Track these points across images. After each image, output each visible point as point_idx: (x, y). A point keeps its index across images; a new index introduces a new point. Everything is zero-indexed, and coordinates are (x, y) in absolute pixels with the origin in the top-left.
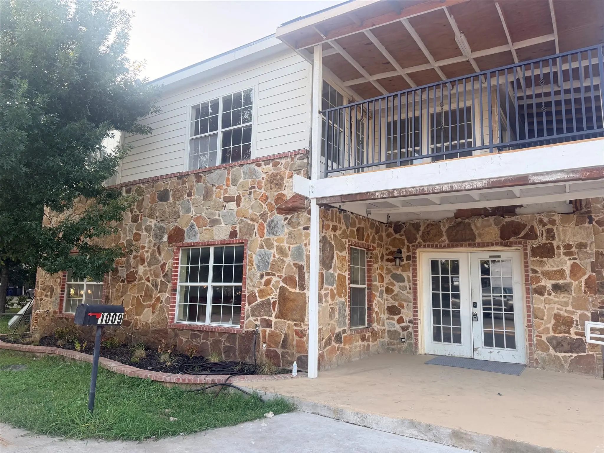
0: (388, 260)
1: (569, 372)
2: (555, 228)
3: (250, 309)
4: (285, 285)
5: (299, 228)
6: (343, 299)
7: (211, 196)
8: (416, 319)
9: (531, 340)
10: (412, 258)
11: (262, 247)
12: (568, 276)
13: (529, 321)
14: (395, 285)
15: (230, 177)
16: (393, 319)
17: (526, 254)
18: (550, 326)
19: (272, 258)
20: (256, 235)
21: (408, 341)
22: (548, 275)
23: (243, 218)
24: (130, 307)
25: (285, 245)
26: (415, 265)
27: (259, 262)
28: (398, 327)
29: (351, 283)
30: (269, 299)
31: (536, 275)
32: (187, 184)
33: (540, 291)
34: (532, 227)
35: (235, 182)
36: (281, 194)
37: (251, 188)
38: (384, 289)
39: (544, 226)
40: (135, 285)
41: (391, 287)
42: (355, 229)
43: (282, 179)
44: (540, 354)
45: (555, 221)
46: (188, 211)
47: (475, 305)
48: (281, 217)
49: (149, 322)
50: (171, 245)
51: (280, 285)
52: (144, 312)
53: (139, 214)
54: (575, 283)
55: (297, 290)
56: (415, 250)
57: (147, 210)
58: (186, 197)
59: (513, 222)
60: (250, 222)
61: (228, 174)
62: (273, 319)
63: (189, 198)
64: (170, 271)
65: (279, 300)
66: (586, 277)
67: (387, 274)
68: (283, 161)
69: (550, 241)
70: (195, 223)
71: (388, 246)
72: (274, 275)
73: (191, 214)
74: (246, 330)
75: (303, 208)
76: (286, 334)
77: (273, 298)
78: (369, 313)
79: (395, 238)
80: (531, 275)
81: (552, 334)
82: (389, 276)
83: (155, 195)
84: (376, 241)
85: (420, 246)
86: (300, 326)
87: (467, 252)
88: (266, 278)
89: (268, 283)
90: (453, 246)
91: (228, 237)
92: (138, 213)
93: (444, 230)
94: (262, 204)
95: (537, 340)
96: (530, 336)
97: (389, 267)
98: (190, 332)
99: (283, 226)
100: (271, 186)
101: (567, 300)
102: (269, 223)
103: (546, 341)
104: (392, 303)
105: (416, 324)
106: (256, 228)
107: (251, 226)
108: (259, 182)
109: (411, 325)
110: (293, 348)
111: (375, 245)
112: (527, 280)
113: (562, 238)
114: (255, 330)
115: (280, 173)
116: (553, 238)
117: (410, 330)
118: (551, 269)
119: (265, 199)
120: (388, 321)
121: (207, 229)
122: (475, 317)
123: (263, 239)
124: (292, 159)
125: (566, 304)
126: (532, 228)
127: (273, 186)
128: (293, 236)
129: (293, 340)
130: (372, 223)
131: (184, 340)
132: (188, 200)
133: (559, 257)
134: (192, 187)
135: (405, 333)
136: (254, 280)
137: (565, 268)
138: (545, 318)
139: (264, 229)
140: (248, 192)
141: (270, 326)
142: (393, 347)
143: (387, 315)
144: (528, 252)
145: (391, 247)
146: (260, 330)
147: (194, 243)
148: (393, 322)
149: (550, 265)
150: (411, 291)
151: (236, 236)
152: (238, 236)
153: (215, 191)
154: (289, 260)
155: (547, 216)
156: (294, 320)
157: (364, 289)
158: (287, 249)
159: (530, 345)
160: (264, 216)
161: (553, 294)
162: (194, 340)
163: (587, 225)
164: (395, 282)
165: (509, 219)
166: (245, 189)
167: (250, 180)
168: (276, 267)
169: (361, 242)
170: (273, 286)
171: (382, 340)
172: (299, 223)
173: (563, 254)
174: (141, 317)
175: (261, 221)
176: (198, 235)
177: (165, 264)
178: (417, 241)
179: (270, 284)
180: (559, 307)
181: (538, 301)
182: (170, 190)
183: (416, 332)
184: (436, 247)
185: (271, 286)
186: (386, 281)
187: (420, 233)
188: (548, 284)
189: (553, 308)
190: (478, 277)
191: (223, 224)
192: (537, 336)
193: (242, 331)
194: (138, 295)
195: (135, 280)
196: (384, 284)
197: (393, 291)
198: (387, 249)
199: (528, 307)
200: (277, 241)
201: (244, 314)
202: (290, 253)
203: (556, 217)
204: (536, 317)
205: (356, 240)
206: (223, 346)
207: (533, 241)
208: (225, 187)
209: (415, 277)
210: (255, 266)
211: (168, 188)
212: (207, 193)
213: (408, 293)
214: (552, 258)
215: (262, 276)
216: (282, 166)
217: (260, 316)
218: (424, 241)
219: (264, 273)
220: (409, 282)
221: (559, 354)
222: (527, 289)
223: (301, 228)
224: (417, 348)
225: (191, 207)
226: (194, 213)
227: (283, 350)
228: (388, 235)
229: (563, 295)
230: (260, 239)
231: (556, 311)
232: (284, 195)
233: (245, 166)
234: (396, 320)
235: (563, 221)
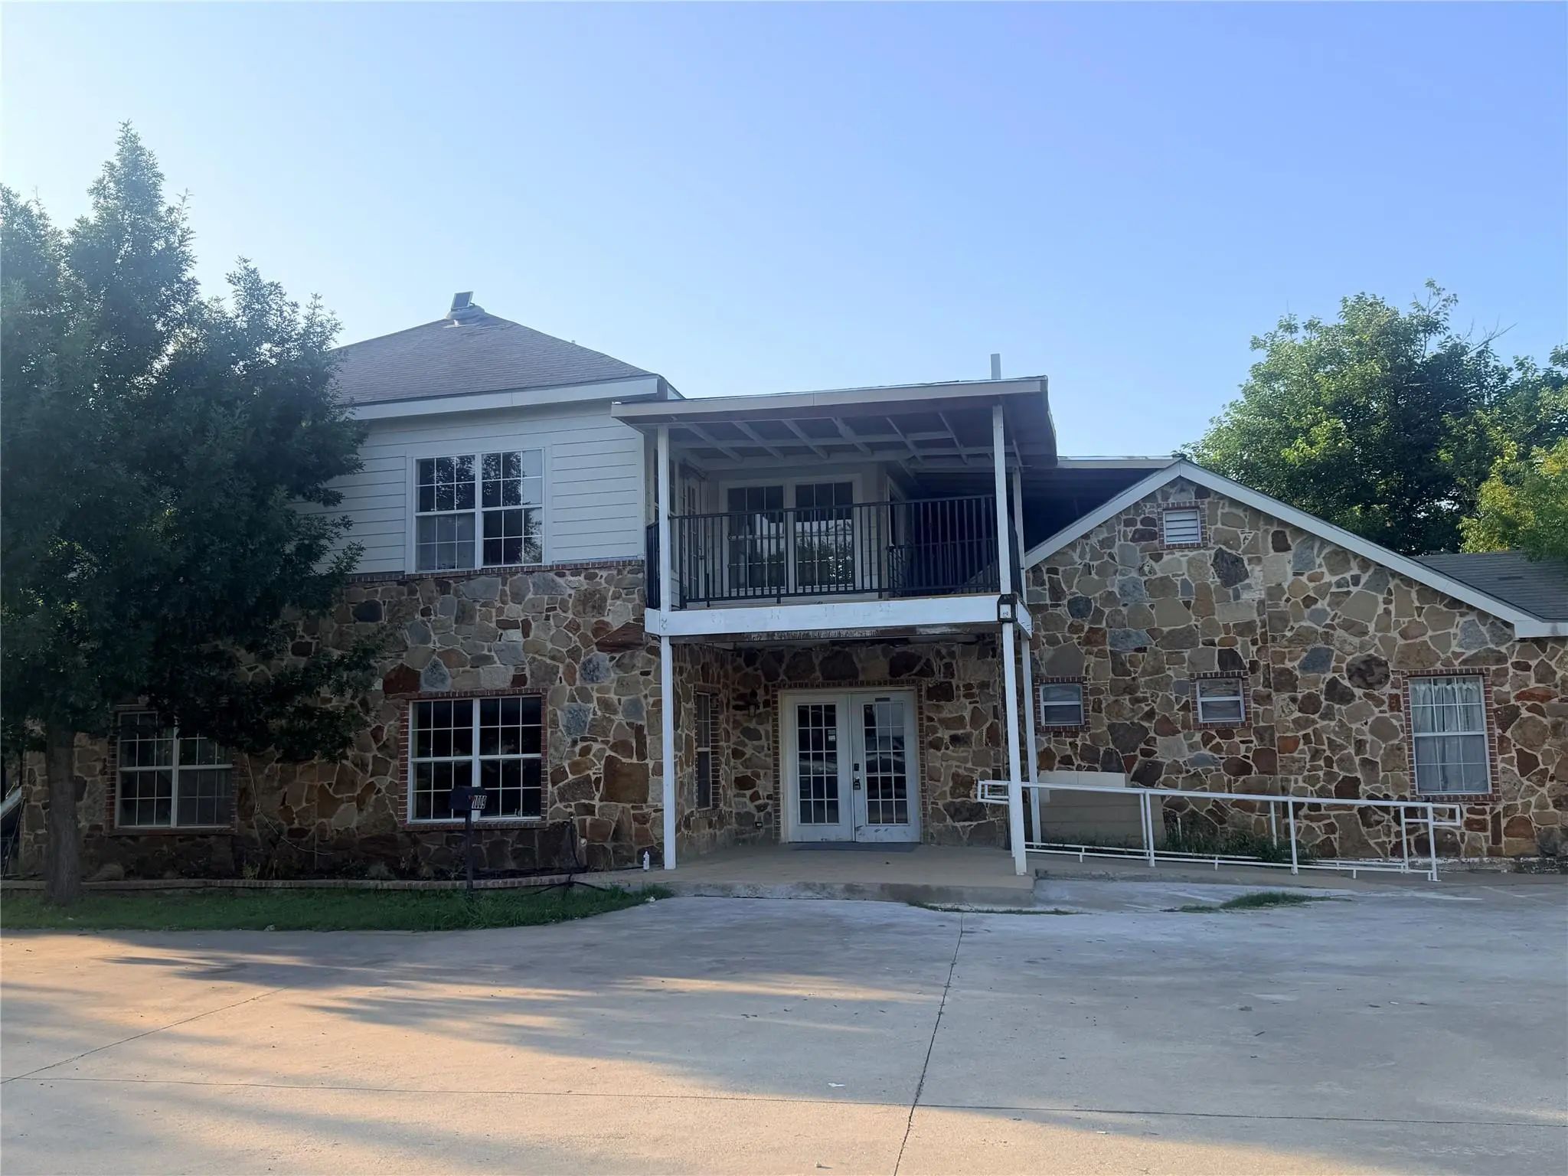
0: (736, 708)
1: (969, 845)
2: (954, 662)
3: (556, 792)
4: (613, 754)
5: (633, 673)
6: (690, 770)
7: (472, 617)
8: (777, 793)
9: (925, 809)
10: (772, 704)
11: (573, 699)
12: (968, 724)
13: (923, 784)
14: (747, 745)
15: (507, 588)
16: (744, 796)
17: (920, 696)
18: (947, 789)
19: (591, 716)
20: (561, 682)
21: (765, 827)
22: (947, 723)
23: (536, 656)
24: (304, 804)
25: (613, 697)
26: (776, 714)
27: (568, 721)
28: (751, 807)
29: (699, 746)
30: (589, 775)
31: (932, 723)
32: (418, 595)
33: (936, 745)
34: (928, 660)
35: (517, 597)
36: (603, 622)
37: (548, 610)
38: (730, 751)
39: (941, 659)
40: (313, 766)
41: (741, 748)
42: (700, 667)
43: (604, 599)
44: (936, 826)
45: (954, 652)
46: (426, 639)
47: (856, 767)
48: (606, 656)
49: (353, 825)
50: (391, 696)
51: (607, 755)
52: (339, 811)
53: (310, 641)
54: (976, 733)
55: (635, 760)
56: (776, 691)
57: (330, 635)
58: (418, 617)
59: (904, 653)
60: (548, 661)
61: (504, 584)
62: (596, 802)
63: (425, 619)
64: (392, 740)
65: (605, 776)
66: (988, 724)
67: (734, 728)
68: (604, 573)
69: (948, 680)
70: (441, 662)
71: (736, 686)
72: (595, 740)
73: (431, 645)
74: (551, 822)
75: (640, 645)
76: (618, 821)
77: (594, 773)
78: (714, 788)
79: (746, 674)
80: (926, 723)
81: (949, 799)
82: (738, 732)
83: (348, 609)
84: (722, 680)
85: (784, 686)
86: (641, 808)
87: (847, 693)
88: (580, 745)
89: (585, 751)
90: (828, 686)
91: (509, 684)
92: (308, 639)
93: (816, 662)
94: (571, 635)
95: (932, 808)
96: (924, 803)
97: (738, 718)
98: (445, 835)
99: (608, 669)
100: (584, 609)
101: (965, 754)
102: (584, 663)
103: (942, 809)
104: (743, 771)
105: (778, 799)
106: (561, 670)
107: (552, 668)
108: (563, 603)
109: (770, 802)
110: (631, 839)
111: (720, 686)
112: (921, 731)
113: (962, 676)
114: (569, 821)
115: (599, 591)
116: (953, 675)
117: (769, 809)
118: (949, 716)
119: (574, 627)
120: (736, 799)
121: (468, 671)
122: (856, 784)
123: (573, 688)
124: (620, 572)
125: (965, 760)
126: (928, 662)
127: (589, 609)
128: (624, 683)
129: (631, 827)
130: (717, 654)
131: (433, 848)
132: (423, 622)
133: (958, 700)
134: (431, 600)
135: (762, 814)
136: (562, 748)
137: (964, 714)
138: (942, 779)
139: (575, 673)
140: (544, 615)
141: (592, 813)
142: (744, 836)
143: (735, 791)
144: (923, 693)
145: (740, 688)
146: (576, 819)
147: (442, 693)
148: (744, 799)
149: (949, 710)
150: (771, 752)
151: (525, 683)
152: (529, 682)
153: (480, 610)
154: (619, 718)
155: (946, 646)
156: (631, 802)
157: (707, 753)
158: (616, 702)
159: (925, 815)
160: (574, 654)
161: (951, 747)
162: (454, 846)
163: (990, 659)
164: (746, 741)
165: (900, 649)
166: (539, 610)
167: (546, 597)
168: (599, 728)
169: (706, 684)
170: (594, 755)
171: (729, 827)
172: (634, 666)
173: (964, 696)
174: (333, 820)
175: (568, 660)
176: (449, 681)
177: (380, 729)
178: (780, 679)
179: (589, 753)
180: (958, 764)
181: (935, 758)
182: (381, 603)
183: (778, 811)
184: (806, 686)
185: (591, 756)
186: (733, 739)
187: (784, 666)
188: (945, 734)
189: (951, 766)
190: (861, 727)
191: (498, 664)
192: (933, 803)
193: (545, 824)
194: (321, 782)
195: (313, 758)
196: (730, 744)
197: (744, 754)
198: (734, 690)
199: (923, 766)
200: (598, 691)
201: (546, 799)
202: (620, 709)
203: (956, 649)
204: (932, 779)
205: (701, 683)
206: (510, 849)
207: (929, 679)
208: (498, 604)
209: (776, 731)
210: (561, 727)
211: (377, 599)
212: (463, 613)
213: (766, 756)
214: (949, 701)
215: (575, 743)
216: (603, 581)
217: (575, 800)
218: (789, 678)
219: (579, 737)
220: (768, 739)
221: (957, 824)
222: (922, 742)
223: (637, 672)
224: (778, 834)
225: (432, 634)
226: (438, 645)
227: (614, 844)
228: (736, 669)
229: (962, 749)
230: (568, 688)
231: (954, 770)
232: (607, 624)
233: (536, 573)
234: (748, 796)
235: (964, 654)
